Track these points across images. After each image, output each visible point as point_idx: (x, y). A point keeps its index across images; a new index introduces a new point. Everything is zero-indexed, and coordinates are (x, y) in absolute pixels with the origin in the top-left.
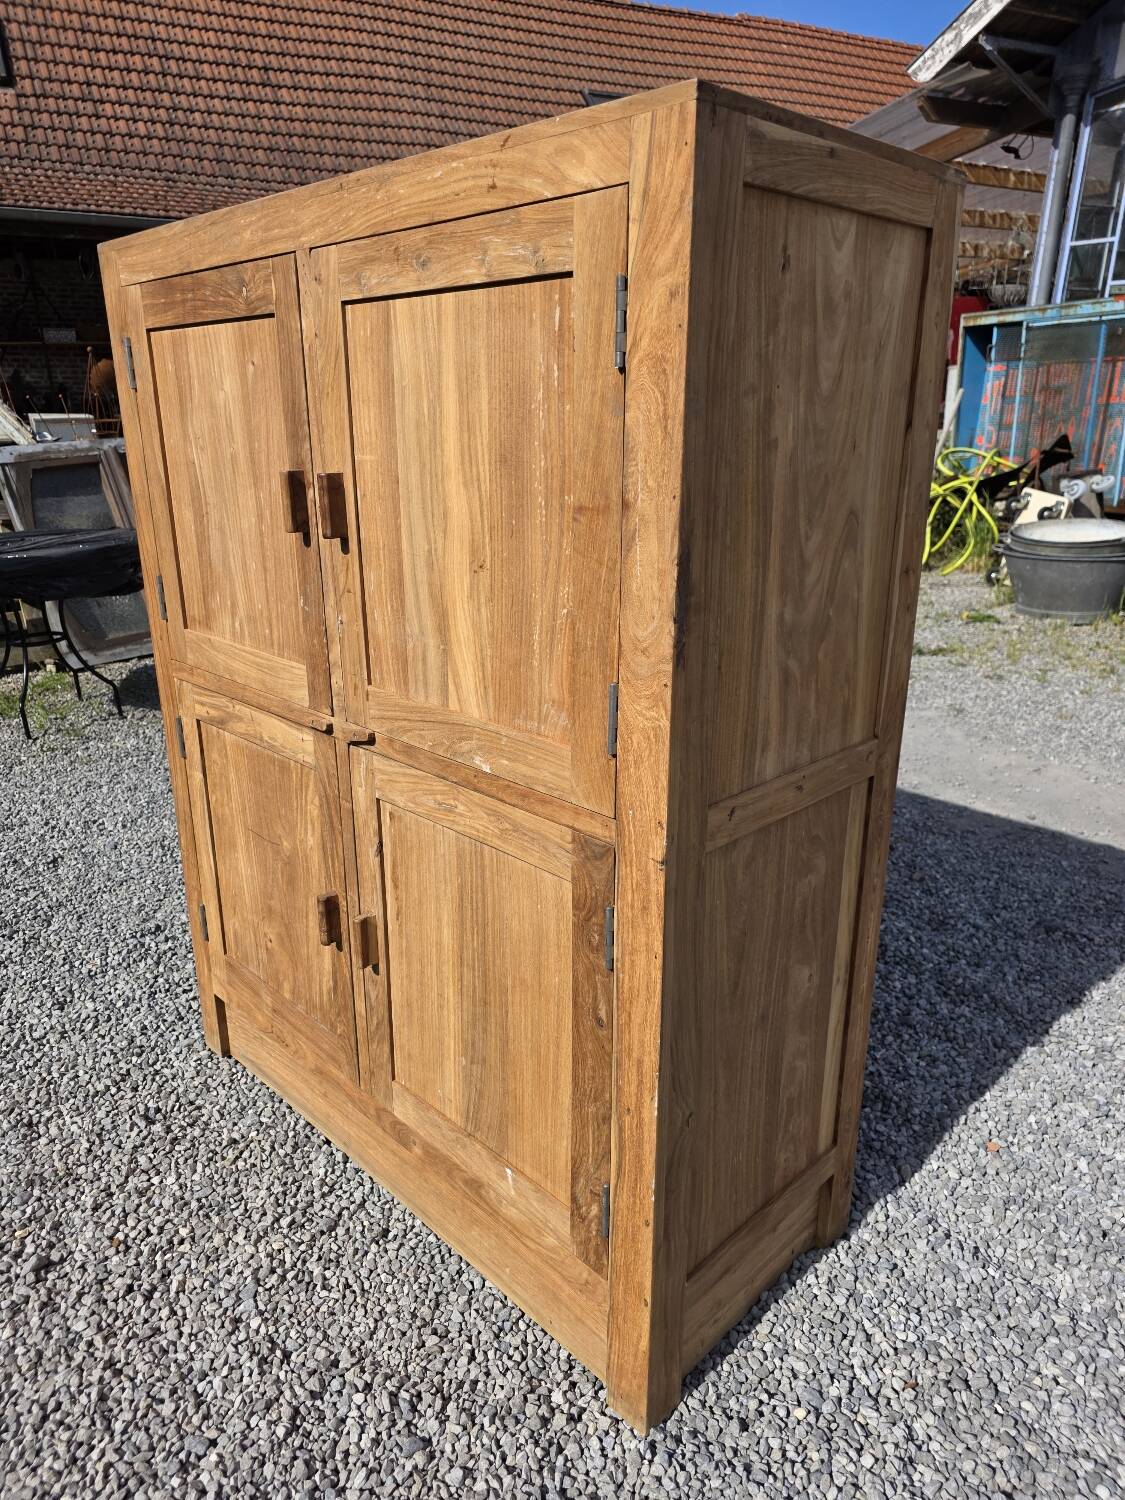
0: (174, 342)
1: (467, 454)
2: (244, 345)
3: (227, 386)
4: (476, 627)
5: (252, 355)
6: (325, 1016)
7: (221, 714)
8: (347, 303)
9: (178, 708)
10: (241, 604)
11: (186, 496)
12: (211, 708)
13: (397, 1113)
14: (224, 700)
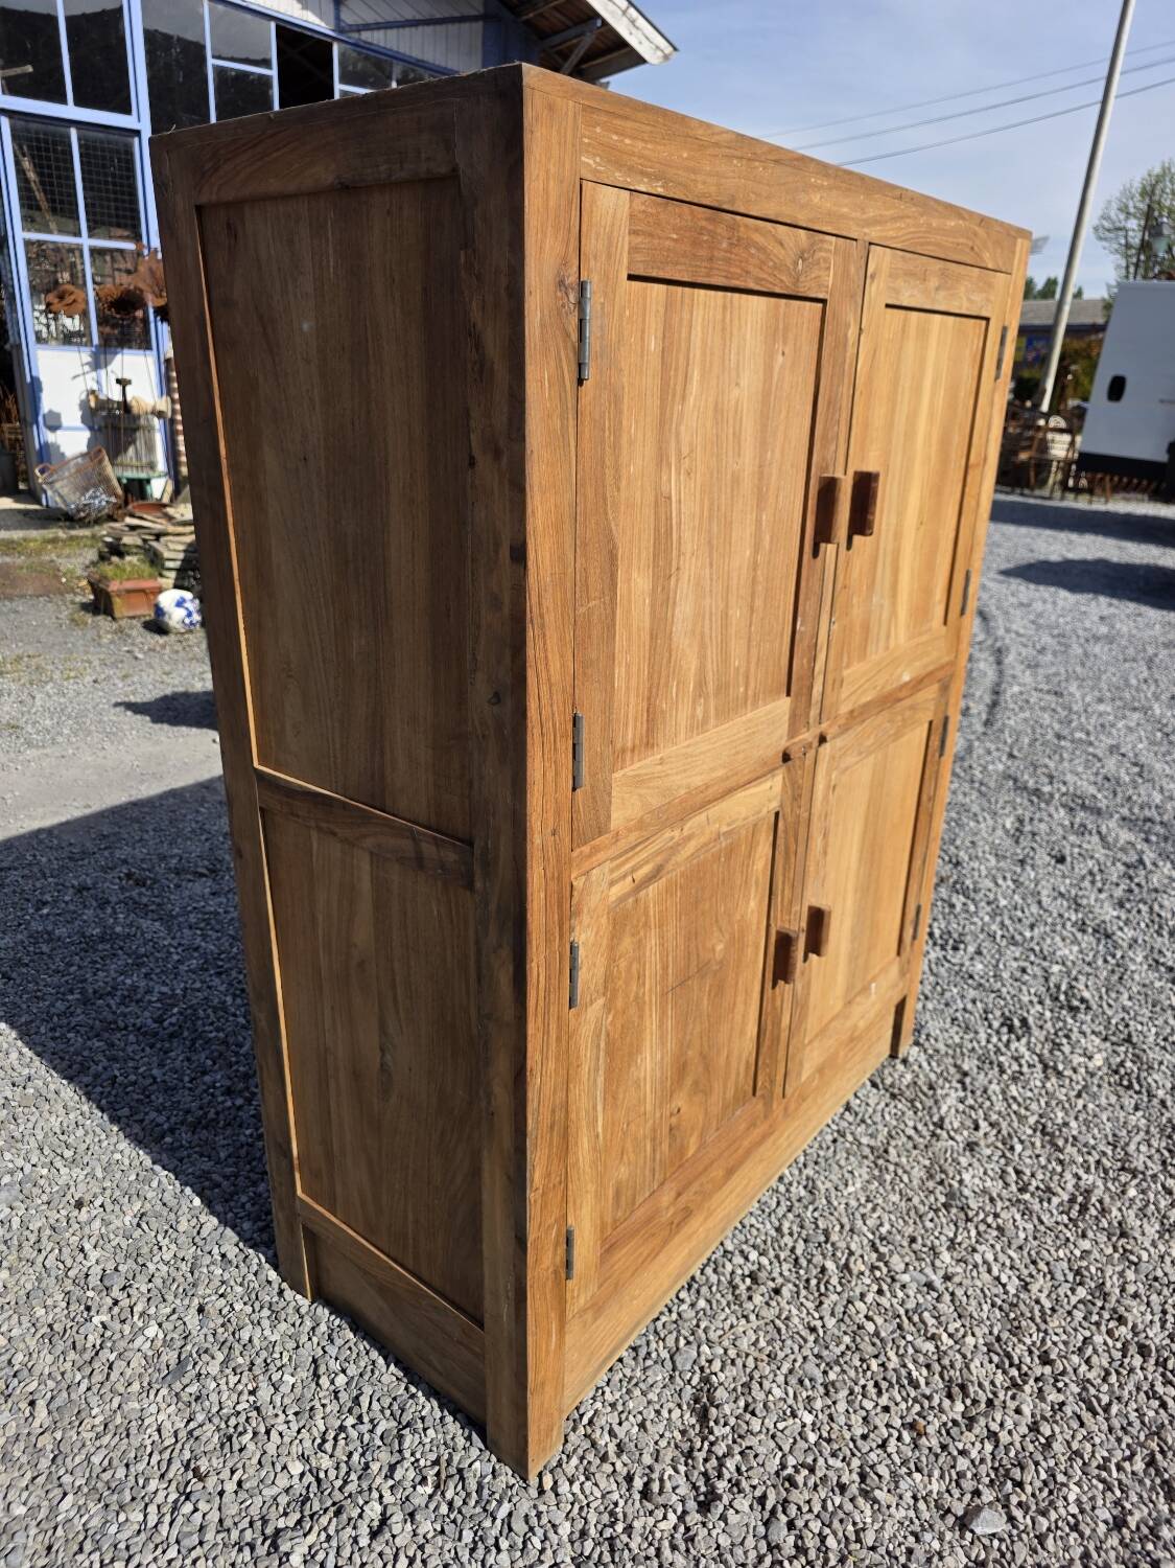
0: (669, 306)
2: (776, 329)
3: (744, 382)
5: (785, 343)
6: (739, 1100)
7: (659, 860)
8: (888, 306)
9: (572, 929)
10: (710, 677)
11: (644, 555)
12: (641, 867)
13: (803, 1079)
14: (668, 834)
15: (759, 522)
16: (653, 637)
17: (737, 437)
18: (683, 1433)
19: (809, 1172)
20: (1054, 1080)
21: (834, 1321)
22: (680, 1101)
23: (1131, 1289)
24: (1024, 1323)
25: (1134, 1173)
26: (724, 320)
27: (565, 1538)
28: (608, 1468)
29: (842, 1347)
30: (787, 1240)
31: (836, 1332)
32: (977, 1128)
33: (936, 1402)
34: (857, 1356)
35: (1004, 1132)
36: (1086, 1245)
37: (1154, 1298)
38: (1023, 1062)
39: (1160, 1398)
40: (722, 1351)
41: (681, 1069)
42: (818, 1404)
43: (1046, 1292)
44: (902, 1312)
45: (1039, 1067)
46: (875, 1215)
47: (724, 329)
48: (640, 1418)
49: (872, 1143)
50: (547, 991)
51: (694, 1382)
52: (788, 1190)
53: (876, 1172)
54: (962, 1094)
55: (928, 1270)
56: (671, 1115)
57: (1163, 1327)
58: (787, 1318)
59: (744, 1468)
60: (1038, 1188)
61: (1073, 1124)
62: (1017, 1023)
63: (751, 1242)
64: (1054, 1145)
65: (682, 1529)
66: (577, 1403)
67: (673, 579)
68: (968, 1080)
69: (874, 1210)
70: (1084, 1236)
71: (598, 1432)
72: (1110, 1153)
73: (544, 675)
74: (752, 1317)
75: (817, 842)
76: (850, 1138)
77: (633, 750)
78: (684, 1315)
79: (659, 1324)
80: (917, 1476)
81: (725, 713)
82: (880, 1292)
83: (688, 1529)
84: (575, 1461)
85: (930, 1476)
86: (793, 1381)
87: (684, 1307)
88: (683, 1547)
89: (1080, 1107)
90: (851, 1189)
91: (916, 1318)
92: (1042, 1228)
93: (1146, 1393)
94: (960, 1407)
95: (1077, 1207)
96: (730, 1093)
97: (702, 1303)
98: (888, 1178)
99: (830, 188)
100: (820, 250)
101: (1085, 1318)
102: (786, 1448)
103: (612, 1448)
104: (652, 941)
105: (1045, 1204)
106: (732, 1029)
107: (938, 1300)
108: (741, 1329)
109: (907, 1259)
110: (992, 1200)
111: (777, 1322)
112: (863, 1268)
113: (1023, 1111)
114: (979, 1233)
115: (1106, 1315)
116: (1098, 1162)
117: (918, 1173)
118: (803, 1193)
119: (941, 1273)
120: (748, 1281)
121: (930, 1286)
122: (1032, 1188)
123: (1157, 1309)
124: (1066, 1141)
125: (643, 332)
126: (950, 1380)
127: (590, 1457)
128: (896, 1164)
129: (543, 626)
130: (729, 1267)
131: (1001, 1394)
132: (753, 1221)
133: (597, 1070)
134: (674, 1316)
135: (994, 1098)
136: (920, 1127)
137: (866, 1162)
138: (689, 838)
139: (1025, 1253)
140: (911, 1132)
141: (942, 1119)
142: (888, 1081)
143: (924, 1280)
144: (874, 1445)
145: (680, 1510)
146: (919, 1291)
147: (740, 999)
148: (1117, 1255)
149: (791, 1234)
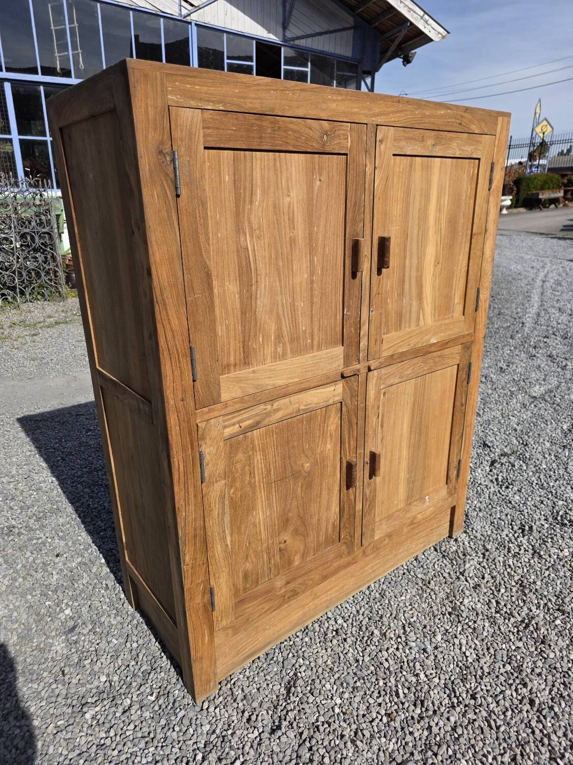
0: (236, 160)
1: (438, 221)
2: (314, 168)
3: (293, 194)
4: (434, 287)
5: (320, 175)
6: (329, 542)
7: (257, 419)
8: (394, 155)
9: (199, 446)
10: (285, 333)
11: (232, 274)
12: (245, 421)
13: (376, 538)
14: (262, 407)
15: (312, 262)
16: (243, 313)
17: (292, 220)
18: (277, 697)
19: (385, 587)
20: (536, 559)
21: (368, 658)
22: (286, 536)
23: (538, 671)
24: (469, 677)
25: (563, 613)
26: (275, 165)
27: (205, 732)
28: (235, 705)
29: (369, 672)
30: (361, 617)
31: (368, 664)
32: (483, 578)
33: (406, 705)
34: (375, 677)
35: (497, 582)
36: (520, 644)
37: (550, 677)
38: (522, 548)
39: (532, 728)
40: (308, 663)
41: (285, 522)
42: (346, 695)
43: (488, 664)
44: (405, 660)
45: (531, 551)
46: (411, 612)
47: (276, 170)
48: (259, 685)
49: (424, 578)
50: (185, 473)
51: (290, 675)
52: (370, 594)
53: (420, 592)
54: (481, 560)
55: (427, 643)
56: (280, 543)
57: (550, 693)
58: (346, 653)
59: (297, 718)
60: (506, 612)
61: (539, 583)
62: (527, 528)
63: (342, 615)
64: (523, 591)
65: (258, 739)
66: (231, 673)
67: (254, 287)
68: (487, 554)
69: (411, 610)
70: (521, 640)
71: (237, 688)
72: (554, 600)
73: (168, 326)
74: (329, 650)
75: (373, 420)
76: (412, 573)
77: (235, 365)
78: (296, 643)
79: (283, 645)
80: (383, 740)
81: (297, 352)
82: (397, 649)
83: (261, 740)
84: (221, 699)
85: (390, 740)
86: (338, 683)
87: (298, 639)
88: (255, 747)
89: (546, 575)
90: (403, 598)
91: (411, 665)
92: (498, 632)
93: (526, 724)
94: (418, 711)
95: (524, 625)
96: (322, 538)
97: (307, 639)
98: (425, 595)
99: (343, 100)
100: (339, 130)
101: (505, 681)
102: (322, 713)
103: (240, 697)
104: (258, 458)
105: (507, 621)
106: (320, 507)
107: (427, 658)
108: (321, 655)
109: (418, 636)
110: (477, 614)
111: (340, 654)
112: (392, 636)
113: (513, 573)
114: (463, 630)
115: (518, 681)
116: (546, 604)
117: (442, 595)
118: (378, 595)
119: (434, 645)
120: (334, 633)
121: (425, 650)
122: (502, 612)
123: (550, 683)
124: (531, 591)
125: (220, 172)
126: (418, 698)
127: (229, 698)
128: (432, 590)
129: (165, 305)
130: (327, 625)
131: (442, 709)
132: (347, 606)
133: (224, 513)
134: (291, 643)
135: (498, 564)
136: (452, 573)
137: (417, 586)
138: (278, 410)
139: (484, 643)
140: (446, 575)
141: (464, 571)
142: (443, 549)
143: (423, 647)
144: (367, 721)
145: (261, 730)
146: (419, 652)
147: (324, 493)
148: (536, 652)
149: (363, 615)
